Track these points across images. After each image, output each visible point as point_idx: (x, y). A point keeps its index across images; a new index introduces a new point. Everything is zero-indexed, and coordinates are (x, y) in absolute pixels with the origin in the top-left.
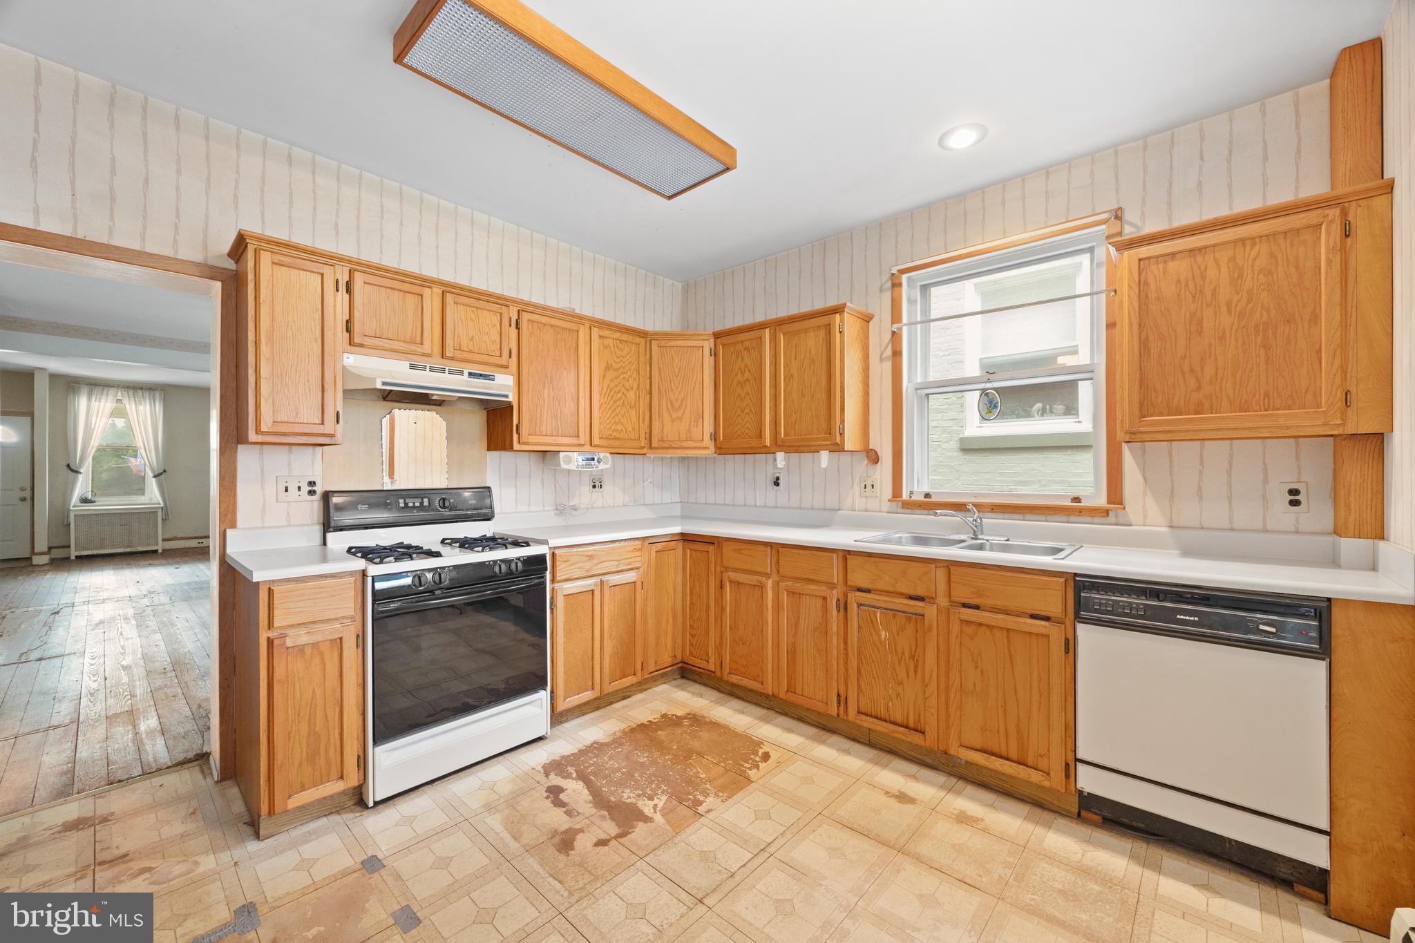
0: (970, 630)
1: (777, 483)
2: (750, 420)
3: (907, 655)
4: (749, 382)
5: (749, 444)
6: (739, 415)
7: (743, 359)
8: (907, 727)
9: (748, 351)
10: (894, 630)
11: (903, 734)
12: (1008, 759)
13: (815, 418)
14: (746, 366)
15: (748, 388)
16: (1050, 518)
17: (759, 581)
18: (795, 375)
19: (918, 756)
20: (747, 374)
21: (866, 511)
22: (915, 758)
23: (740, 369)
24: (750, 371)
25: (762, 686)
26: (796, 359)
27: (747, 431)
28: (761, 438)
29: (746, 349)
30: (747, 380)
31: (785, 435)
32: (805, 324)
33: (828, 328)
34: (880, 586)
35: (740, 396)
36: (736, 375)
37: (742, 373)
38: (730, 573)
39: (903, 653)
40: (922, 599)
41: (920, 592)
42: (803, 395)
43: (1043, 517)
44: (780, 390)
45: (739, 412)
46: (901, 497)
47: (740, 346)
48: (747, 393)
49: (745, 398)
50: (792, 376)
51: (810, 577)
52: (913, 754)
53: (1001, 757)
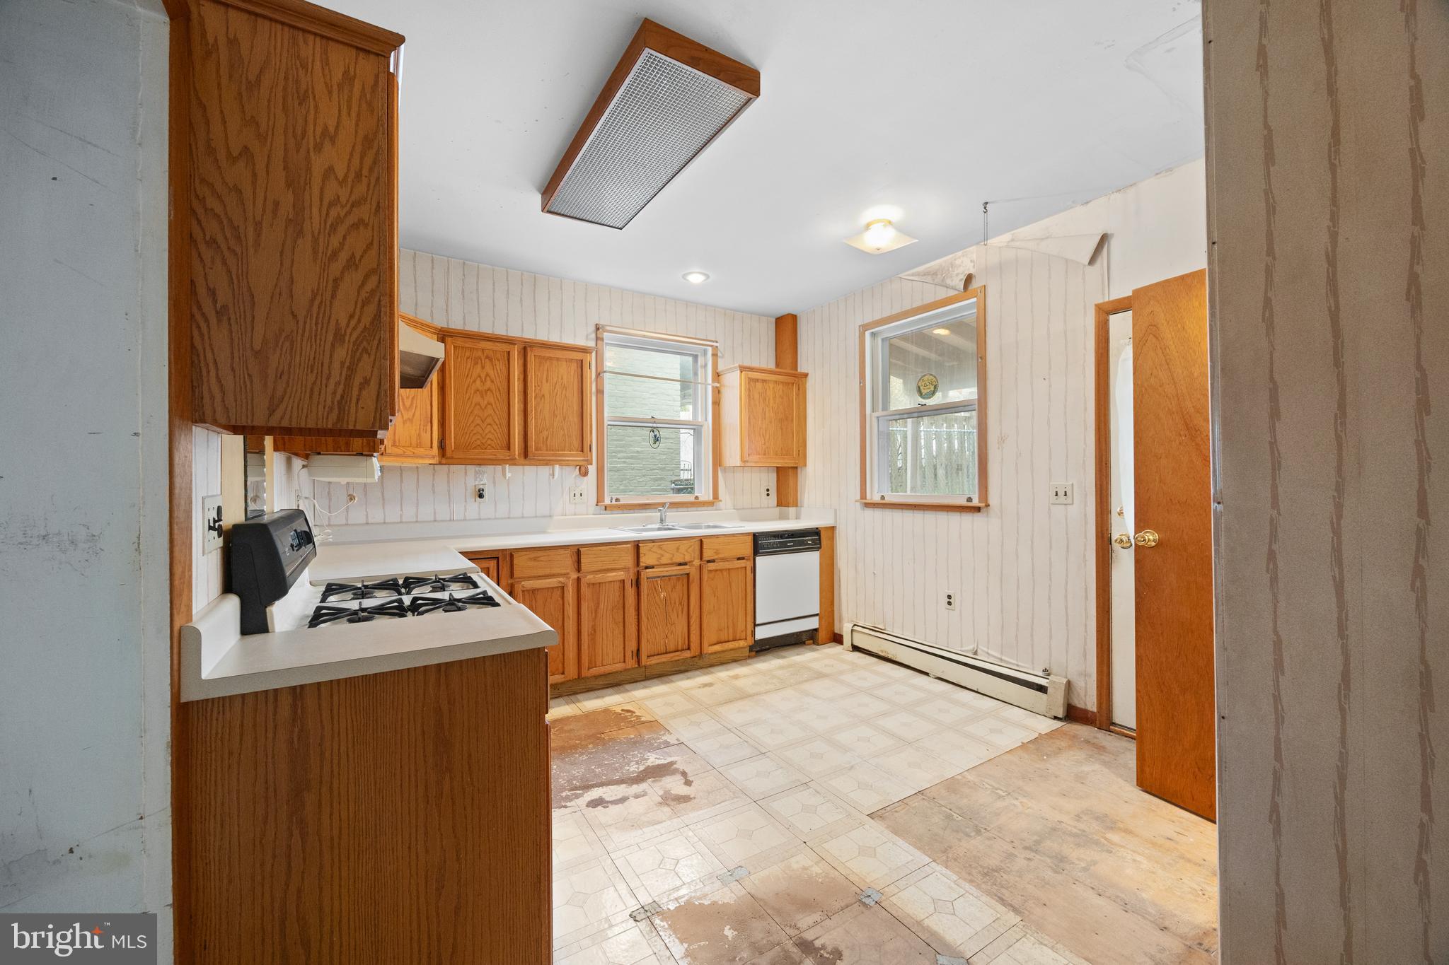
0: (711, 575)
1: (481, 496)
2: (493, 431)
3: (677, 604)
4: (492, 391)
5: (495, 455)
6: (478, 425)
7: (483, 367)
8: (678, 651)
9: (491, 360)
10: (670, 590)
11: (678, 656)
12: (729, 641)
13: (567, 437)
14: (487, 375)
15: (489, 398)
16: (689, 509)
17: (560, 582)
18: (547, 396)
19: (677, 669)
20: (488, 384)
21: (575, 515)
22: (676, 671)
23: (480, 376)
24: (492, 382)
25: (563, 676)
26: (547, 381)
27: (489, 442)
28: (509, 450)
29: (487, 357)
30: (489, 389)
31: (536, 450)
32: (559, 354)
33: (581, 363)
34: (664, 561)
35: (479, 404)
36: (474, 381)
37: (482, 381)
38: (523, 583)
39: (675, 603)
40: (685, 564)
41: (682, 561)
42: (555, 415)
43: (686, 509)
44: (532, 407)
45: (478, 421)
46: (604, 501)
47: (480, 353)
48: (489, 404)
49: (485, 408)
50: (543, 396)
51: (610, 567)
52: (673, 670)
53: (725, 642)
